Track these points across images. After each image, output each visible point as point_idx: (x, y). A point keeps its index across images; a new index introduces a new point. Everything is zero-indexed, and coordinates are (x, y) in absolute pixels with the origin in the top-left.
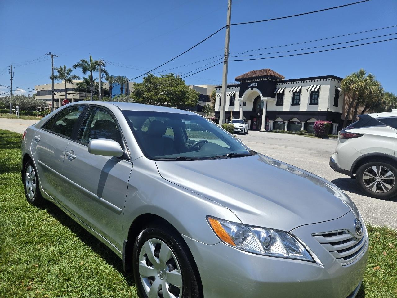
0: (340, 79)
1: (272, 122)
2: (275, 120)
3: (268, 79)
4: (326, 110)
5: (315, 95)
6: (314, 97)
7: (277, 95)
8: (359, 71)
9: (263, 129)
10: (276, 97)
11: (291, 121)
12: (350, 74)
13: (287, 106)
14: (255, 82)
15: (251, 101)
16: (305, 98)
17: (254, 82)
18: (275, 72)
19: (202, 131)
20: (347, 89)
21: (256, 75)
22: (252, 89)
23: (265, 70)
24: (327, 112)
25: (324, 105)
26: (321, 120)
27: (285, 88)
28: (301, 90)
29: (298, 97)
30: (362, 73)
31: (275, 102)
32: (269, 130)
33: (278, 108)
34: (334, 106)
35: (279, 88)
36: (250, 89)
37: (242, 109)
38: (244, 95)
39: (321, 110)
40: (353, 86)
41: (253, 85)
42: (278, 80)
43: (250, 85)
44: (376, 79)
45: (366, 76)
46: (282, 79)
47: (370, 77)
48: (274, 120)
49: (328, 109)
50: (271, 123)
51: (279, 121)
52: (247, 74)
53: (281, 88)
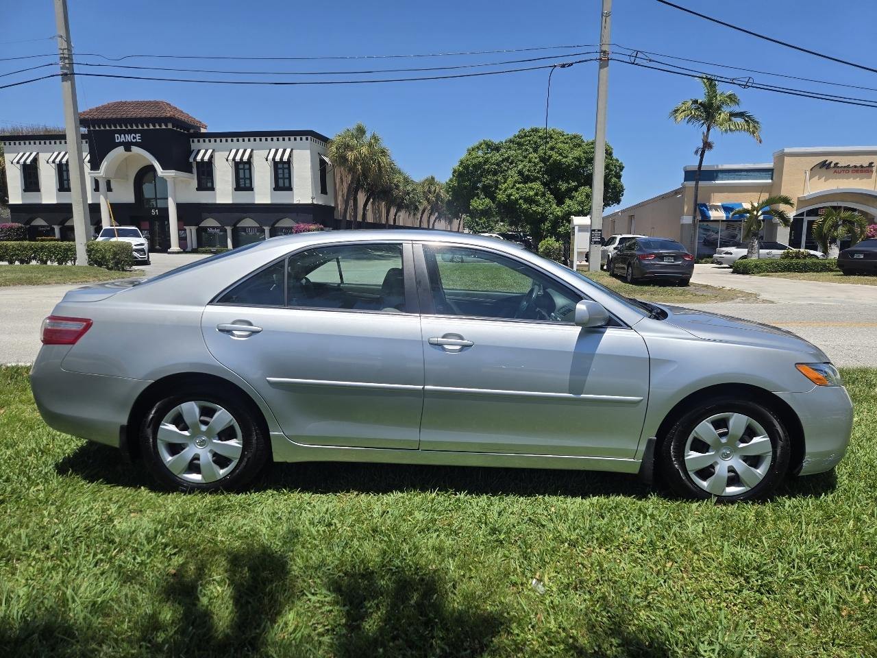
0: (325, 140)
1: (194, 229)
2: (201, 225)
3: (170, 126)
4: (310, 202)
5: (283, 169)
6: (282, 175)
7: (194, 166)
8: (355, 127)
9: (175, 247)
10: (195, 170)
11: (238, 226)
12: (341, 130)
13: (224, 192)
14: (136, 132)
15: (127, 179)
16: (263, 177)
17: (130, 132)
18: (182, 112)
19: (17, 263)
20: (342, 160)
21: (132, 114)
22: (128, 149)
23: (156, 104)
24: (312, 204)
25: (304, 192)
26: (303, 222)
27: (214, 150)
28: (251, 156)
29: (247, 172)
30: (361, 131)
31: (195, 183)
32: (189, 249)
33: (204, 198)
34: (321, 193)
35: (199, 151)
36: (121, 149)
37: (106, 198)
38: (104, 164)
39: (301, 203)
40: (350, 156)
41: (129, 138)
42: (192, 131)
43: (120, 138)
44: (384, 144)
45: (368, 136)
46: (203, 130)
47: (374, 137)
48: (197, 224)
49: (313, 198)
50: (191, 231)
51: (209, 227)
52: (104, 107)
53: (202, 152)
